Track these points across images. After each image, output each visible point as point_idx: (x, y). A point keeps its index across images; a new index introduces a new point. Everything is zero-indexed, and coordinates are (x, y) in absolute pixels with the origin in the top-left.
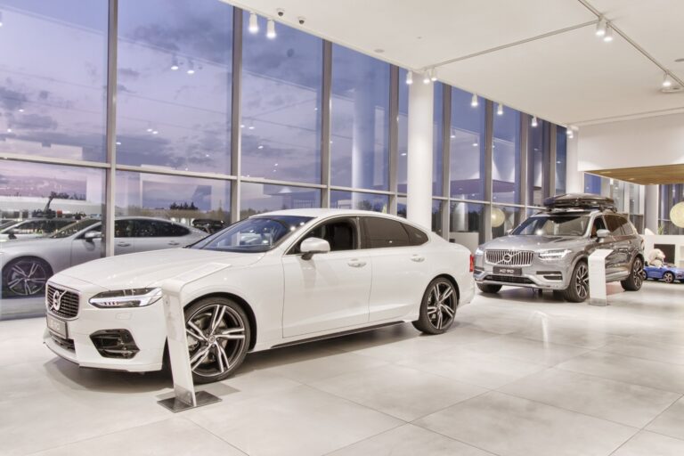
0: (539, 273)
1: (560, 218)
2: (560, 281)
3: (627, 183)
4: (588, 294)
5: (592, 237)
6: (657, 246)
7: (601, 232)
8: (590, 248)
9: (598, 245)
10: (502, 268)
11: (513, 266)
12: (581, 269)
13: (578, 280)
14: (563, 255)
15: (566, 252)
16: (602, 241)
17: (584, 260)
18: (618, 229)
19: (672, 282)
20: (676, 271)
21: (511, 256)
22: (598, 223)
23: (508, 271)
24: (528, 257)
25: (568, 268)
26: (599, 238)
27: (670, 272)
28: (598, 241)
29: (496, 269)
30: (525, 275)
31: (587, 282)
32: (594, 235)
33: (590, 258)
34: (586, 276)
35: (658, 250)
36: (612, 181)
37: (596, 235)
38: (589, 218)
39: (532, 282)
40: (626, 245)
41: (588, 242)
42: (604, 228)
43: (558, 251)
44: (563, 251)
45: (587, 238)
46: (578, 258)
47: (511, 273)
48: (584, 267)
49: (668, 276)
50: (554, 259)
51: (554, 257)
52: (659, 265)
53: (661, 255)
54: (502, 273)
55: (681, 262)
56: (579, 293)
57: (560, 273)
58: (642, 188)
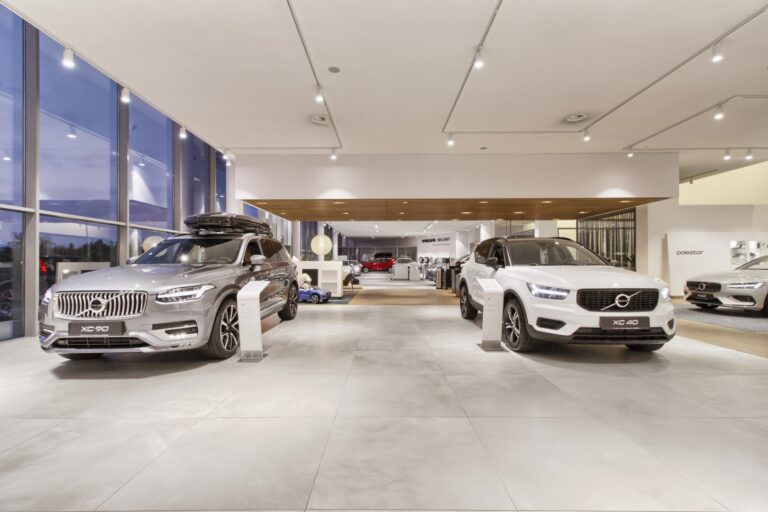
0: (156, 327)
1: (207, 242)
2: (195, 335)
3: (279, 218)
4: (239, 345)
5: (244, 264)
6: (305, 271)
7: (258, 258)
8: (241, 280)
9: (252, 273)
10: (86, 324)
11: (108, 318)
12: (229, 310)
13: (224, 327)
14: (199, 293)
15: (205, 288)
16: (258, 269)
17: (233, 297)
18: (275, 256)
19: (319, 303)
20: (321, 293)
21: (104, 302)
22: (253, 248)
23: (99, 328)
24: (137, 302)
25: (208, 311)
26: (254, 266)
27: (316, 294)
28: (252, 269)
29: (74, 327)
30: (132, 334)
31: (237, 326)
32: (246, 262)
33: (240, 294)
34: (236, 319)
35: (306, 275)
36: (267, 214)
37: (249, 263)
38: (242, 241)
39: (145, 344)
40: (282, 272)
41: (240, 272)
42: (259, 253)
43: (191, 288)
44: (200, 287)
45: (239, 265)
46: (224, 295)
47: (103, 332)
48: (232, 306)
49: (315, 298)
50: (185, 301)
51: (184, 297)
52: (307, 288)
53: (309, 279)
54: (86, 333)
55: (323, 284)
56: (225, 347)
57: (194, 322)
58: (290, 223)
